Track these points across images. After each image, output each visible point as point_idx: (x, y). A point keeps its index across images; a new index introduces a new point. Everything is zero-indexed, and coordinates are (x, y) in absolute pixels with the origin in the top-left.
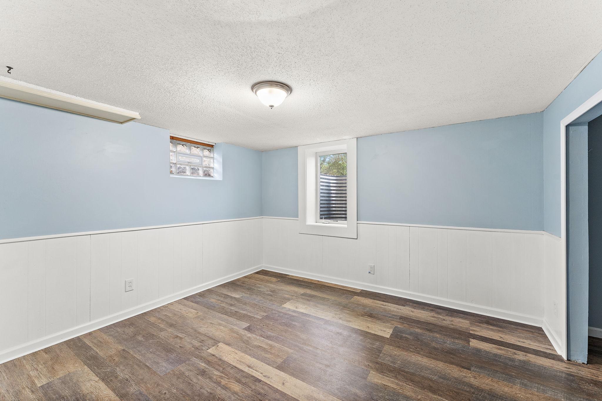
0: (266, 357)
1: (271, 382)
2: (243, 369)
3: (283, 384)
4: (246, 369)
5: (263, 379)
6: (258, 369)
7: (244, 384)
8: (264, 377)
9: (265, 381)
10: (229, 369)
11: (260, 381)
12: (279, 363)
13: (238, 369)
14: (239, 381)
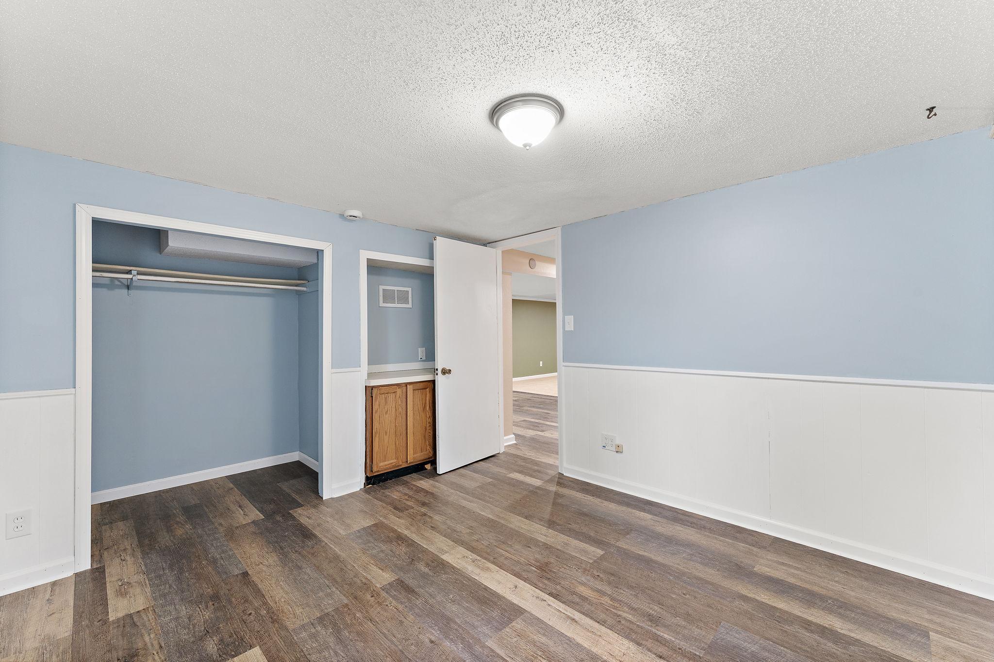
0: (544, 635)
1: (534, 591)
2: (583, 617)
3: (516, 587)
4: (577, 616)
5: (546, 597)
6: (557, 612)
7: (574, 593)
8: (545, 599)
9: (543, 594)
10: (610, 621)
11: (551, 594)
12: (519, 620)
13: (592, 618)
14: (584, 599)
